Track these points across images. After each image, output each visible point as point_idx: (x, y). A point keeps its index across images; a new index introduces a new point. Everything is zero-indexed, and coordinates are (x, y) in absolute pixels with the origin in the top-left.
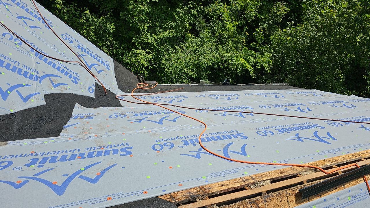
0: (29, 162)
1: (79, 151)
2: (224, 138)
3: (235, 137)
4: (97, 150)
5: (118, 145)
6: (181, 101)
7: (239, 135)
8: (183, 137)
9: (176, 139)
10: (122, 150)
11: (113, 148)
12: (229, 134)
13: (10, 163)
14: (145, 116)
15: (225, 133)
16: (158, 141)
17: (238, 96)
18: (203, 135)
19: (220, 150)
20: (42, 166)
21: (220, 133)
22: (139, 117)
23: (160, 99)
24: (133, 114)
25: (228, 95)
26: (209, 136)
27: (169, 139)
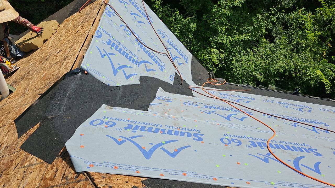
0: (127, 126)
1: (161, 127)
2: (295, 149)
3: (307, 151)
4: (174, 130)
5: (191, 130)
6: (248, 102)
7: (312, 150)
8: (250, 138)
9: (244, 138)
10: (194, 135)
11: (187, 131)
12: (300, 147)
13: (114, 124)
14: (214, 110)
15: (296, 144)
16: (226, 135)
17: (311, 108)
18: (271, 140)
19: (291, 161)
20: (135, 132)
21: (290, 144)
22: (208, 109)
23: (227, 96)
24: (203, 106)
25: (299, 106)
26: (278, 143)
27: (236, 136)
